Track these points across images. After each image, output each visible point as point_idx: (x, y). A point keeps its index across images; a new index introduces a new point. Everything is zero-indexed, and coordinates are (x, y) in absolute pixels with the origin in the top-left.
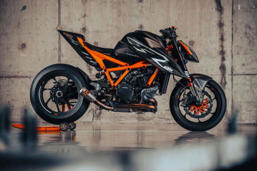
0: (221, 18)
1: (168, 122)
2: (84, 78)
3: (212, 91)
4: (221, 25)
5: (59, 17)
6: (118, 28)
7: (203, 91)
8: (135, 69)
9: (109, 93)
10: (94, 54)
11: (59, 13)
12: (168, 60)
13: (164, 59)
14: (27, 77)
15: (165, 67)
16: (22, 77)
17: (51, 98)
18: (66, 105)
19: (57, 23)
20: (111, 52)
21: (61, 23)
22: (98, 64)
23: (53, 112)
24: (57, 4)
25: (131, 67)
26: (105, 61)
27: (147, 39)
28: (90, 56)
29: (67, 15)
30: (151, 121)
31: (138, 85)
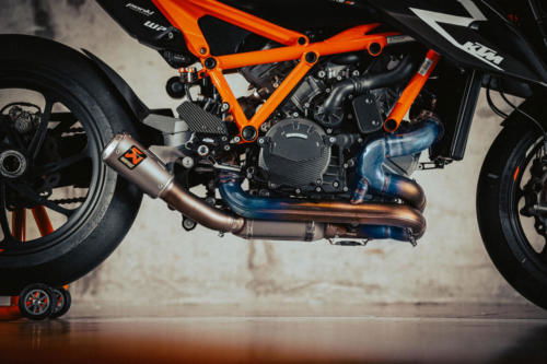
1: (375, 297)
8: (335, 58)
9: (227, 157)
12: (482, 18)
15: (469, 48)
18: (29, 213)
22: (179, 35)
25: (319, 49)
26: (209, 24)
31: (348, 126)
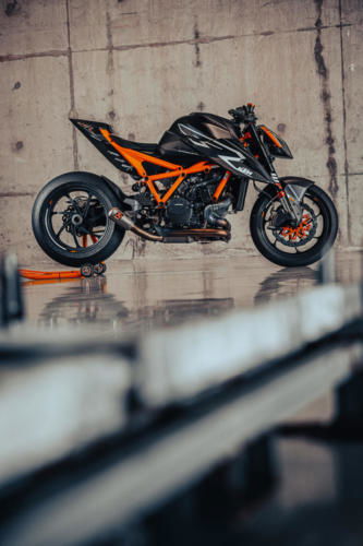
0: (325, 85)
1: (251, 253)
2: (114, 193)
3: (315, 202)
4: (326, 97)
5: (72, 98)
6: (164, 110)
7: (302, 204)
8: (194, 175)
9: (154, 214)
10: (128, 154)
11: (72, 91)
12: (244, 158)
13: (237, 156)
14: (27, 194)
15: (240, 169)
16: (20, 194)
17: (65, 226)
18: (89, 236)
19: (69, 107)
20: (154, 149)
21: (76, 107)
22: (134, 169)
23: (69, 249)
24: (68, 77)
25: (186, 172)
26: (146, 164)
27: (210, 126)
28: (122, 157)
29: (84, 93)
30: (223, 254)
31: (199, 200)
